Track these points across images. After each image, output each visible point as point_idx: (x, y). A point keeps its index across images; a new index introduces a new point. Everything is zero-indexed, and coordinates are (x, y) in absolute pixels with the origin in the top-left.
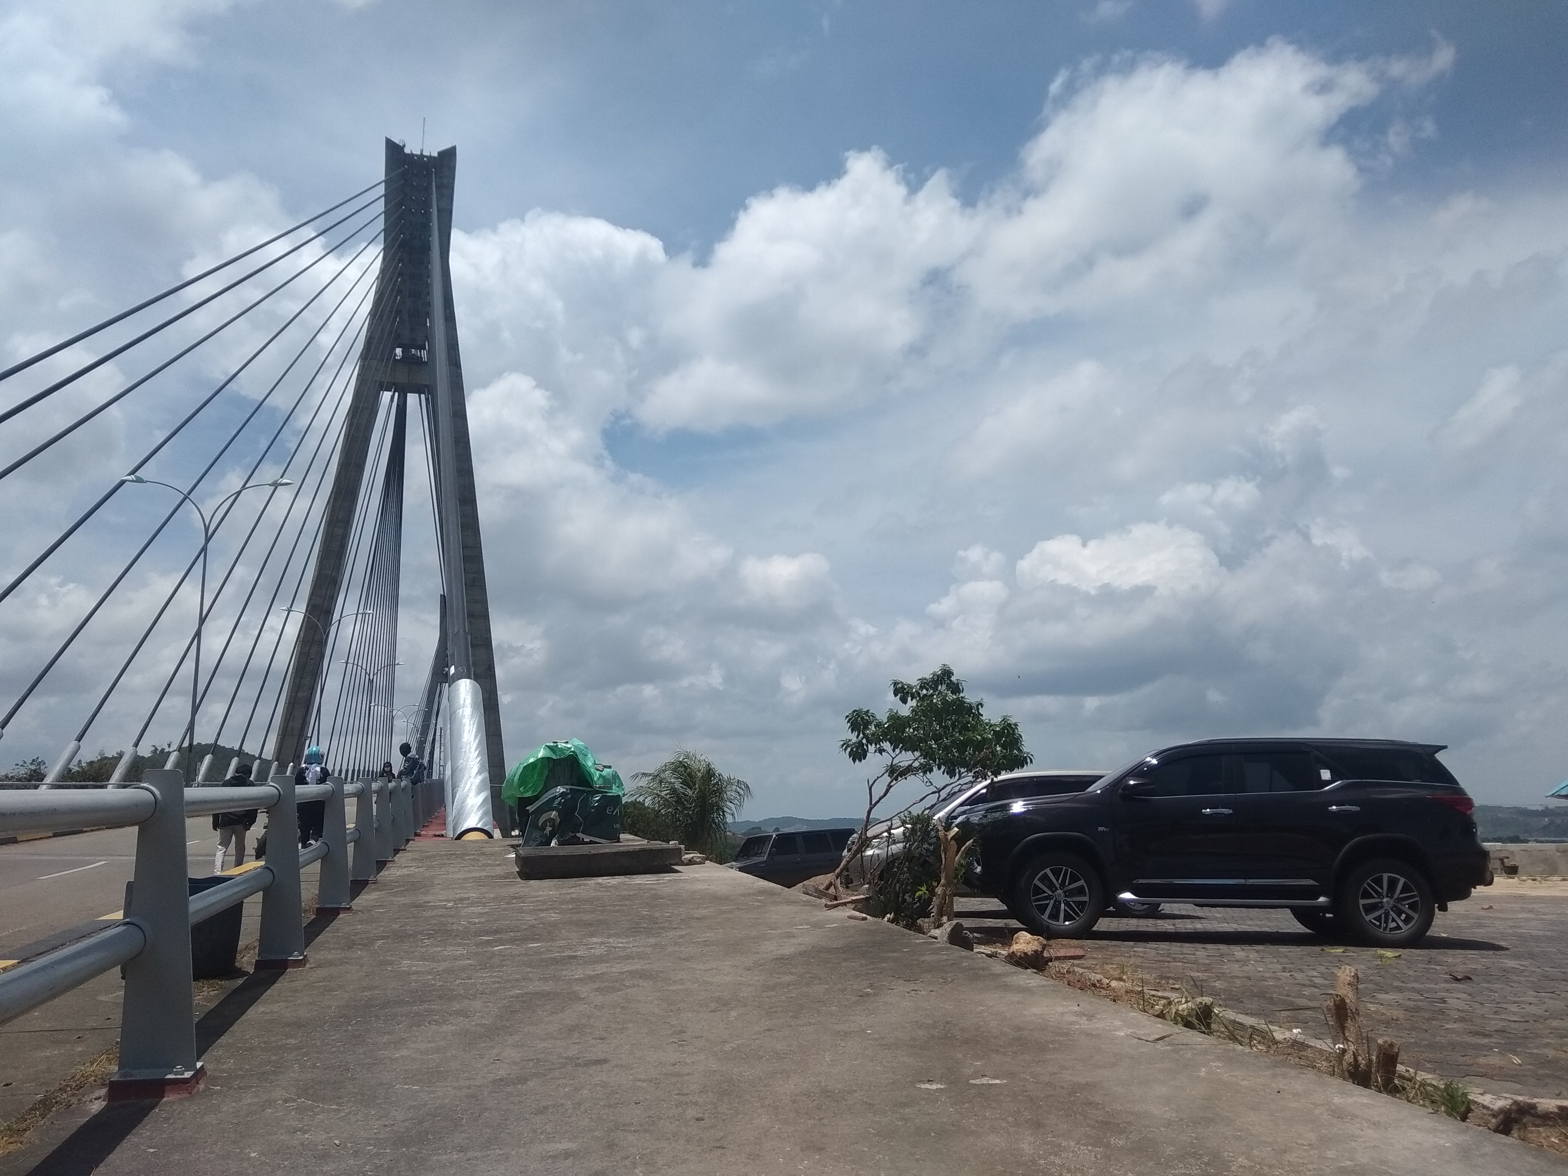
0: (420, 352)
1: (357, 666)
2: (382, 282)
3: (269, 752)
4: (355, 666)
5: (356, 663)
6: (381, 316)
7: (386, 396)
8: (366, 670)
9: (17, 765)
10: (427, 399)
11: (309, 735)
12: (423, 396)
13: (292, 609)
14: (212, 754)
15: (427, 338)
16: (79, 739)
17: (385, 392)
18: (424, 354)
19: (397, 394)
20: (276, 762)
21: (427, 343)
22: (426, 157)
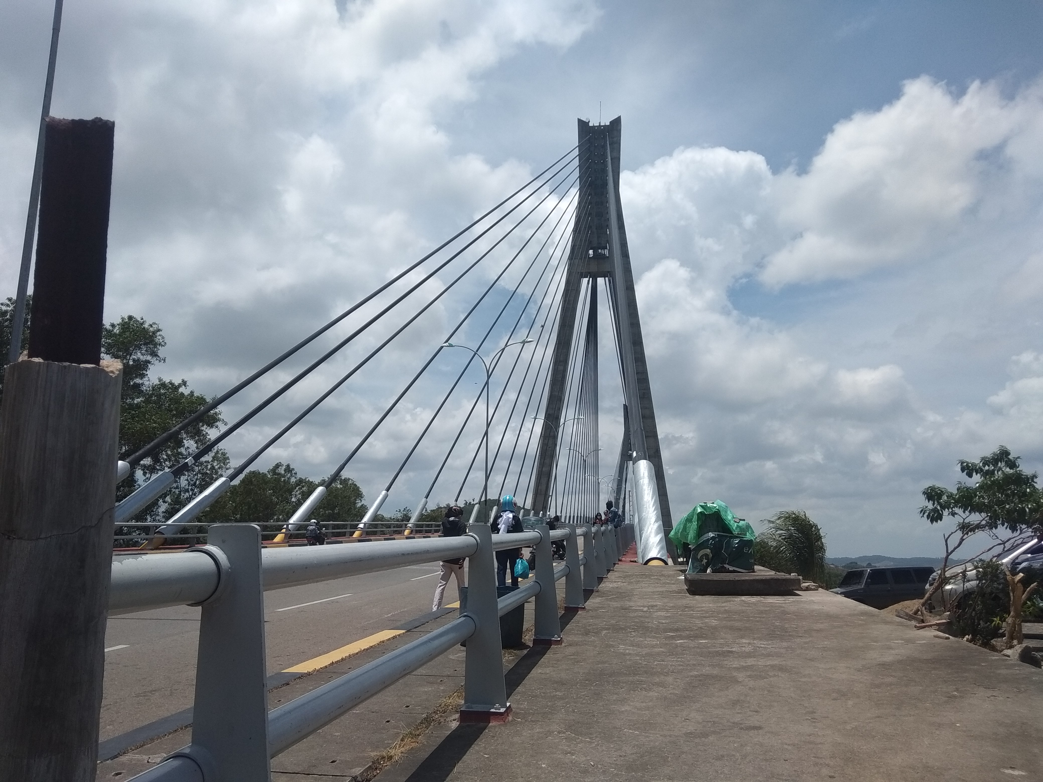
0: (604, 251)
1: (576, 451)
2: (579, 210)
3: (528, 505)
4: (575, 451)
5: (575, 449)
6: (580, 231)
7: (585, 281)
8: (581, 454)
9: (397, 511)
10: (609, 281)
11: (551, 494)
12: (607, 279)
13: (537, 417)
14: (497, 506)
15: (608, 242)
16: (427, 497)
17: (584, 279)
18: (606, 252)
19: (591, 279)
20: (533, 511)
21: (608, 245)
22: (603, 126)
